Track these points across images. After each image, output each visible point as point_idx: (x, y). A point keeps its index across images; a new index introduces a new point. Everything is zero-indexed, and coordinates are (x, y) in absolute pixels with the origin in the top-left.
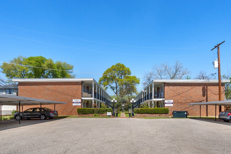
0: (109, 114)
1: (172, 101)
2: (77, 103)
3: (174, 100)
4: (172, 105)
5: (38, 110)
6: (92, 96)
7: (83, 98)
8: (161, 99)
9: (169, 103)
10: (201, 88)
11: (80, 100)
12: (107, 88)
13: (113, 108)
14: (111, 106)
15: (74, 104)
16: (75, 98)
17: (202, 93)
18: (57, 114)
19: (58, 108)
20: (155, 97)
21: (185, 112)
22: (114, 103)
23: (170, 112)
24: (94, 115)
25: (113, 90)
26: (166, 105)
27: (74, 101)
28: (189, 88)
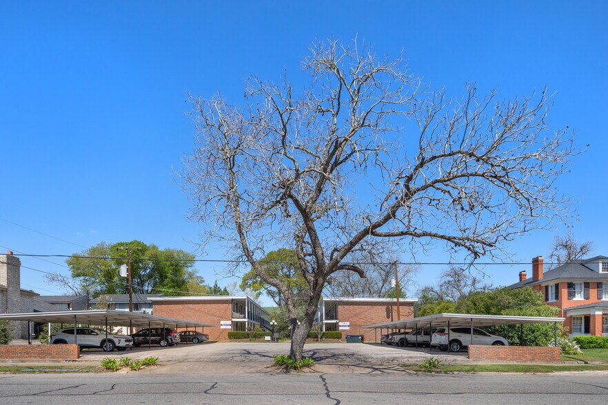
0: (268, 338)
1: (348, 323)
2: (226, 325)
3: (351, 322)
4: (348, 328)
5: (191, 333)
6: (245, 317)
7: (234, 320)
8: (334, 321)
9: (344, 326)
10: (384, 308)
11: (230, 322)
12: (260, 294)
13: (273, 331)
14: (269, 329)
15: (222, 327)
16: (223, 318)
17: (385, 314)
18: (208, 339)
19: (206, 331)
20: (326, 319)
21: (359, 336)
22: (273, 325)
23: (344, 337)
24: (248, 339)
25: (273, 297)
26: (340, 328)
27: (222, 322)
28: (369, 307)
